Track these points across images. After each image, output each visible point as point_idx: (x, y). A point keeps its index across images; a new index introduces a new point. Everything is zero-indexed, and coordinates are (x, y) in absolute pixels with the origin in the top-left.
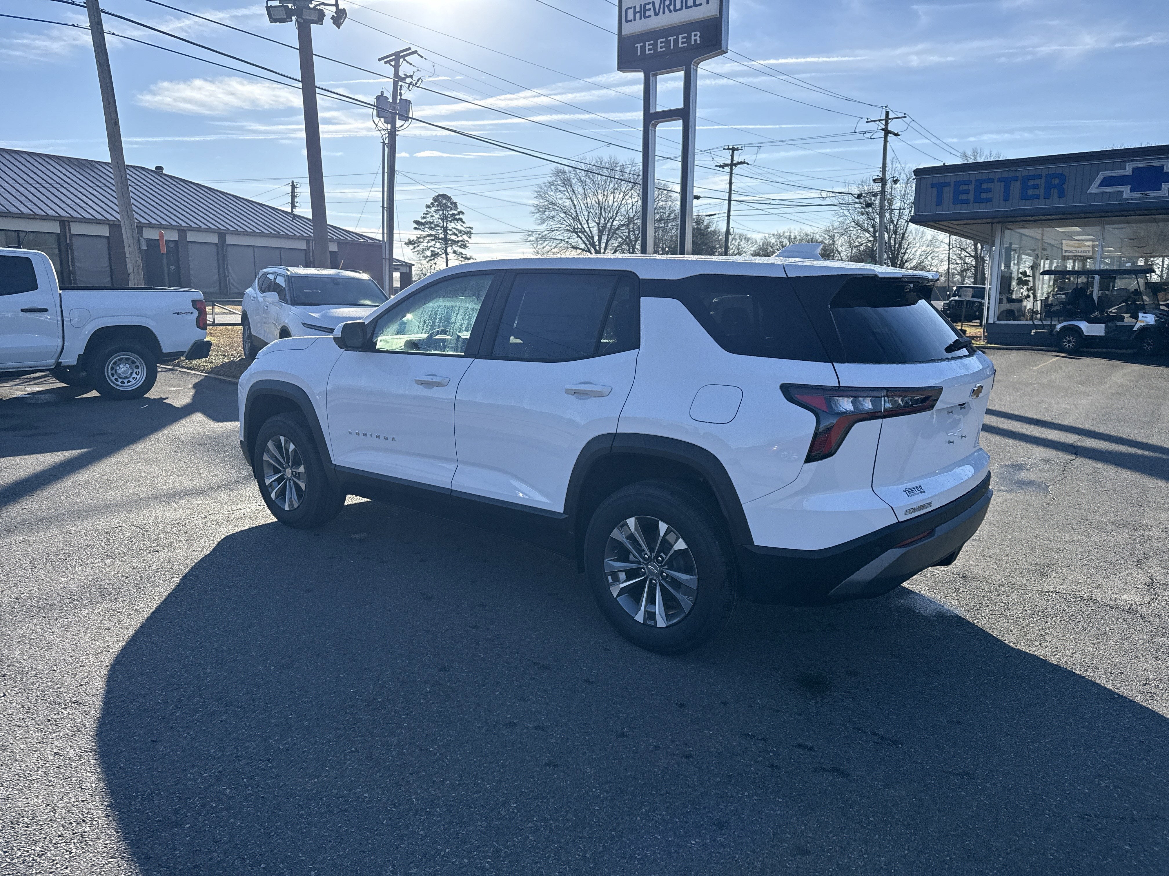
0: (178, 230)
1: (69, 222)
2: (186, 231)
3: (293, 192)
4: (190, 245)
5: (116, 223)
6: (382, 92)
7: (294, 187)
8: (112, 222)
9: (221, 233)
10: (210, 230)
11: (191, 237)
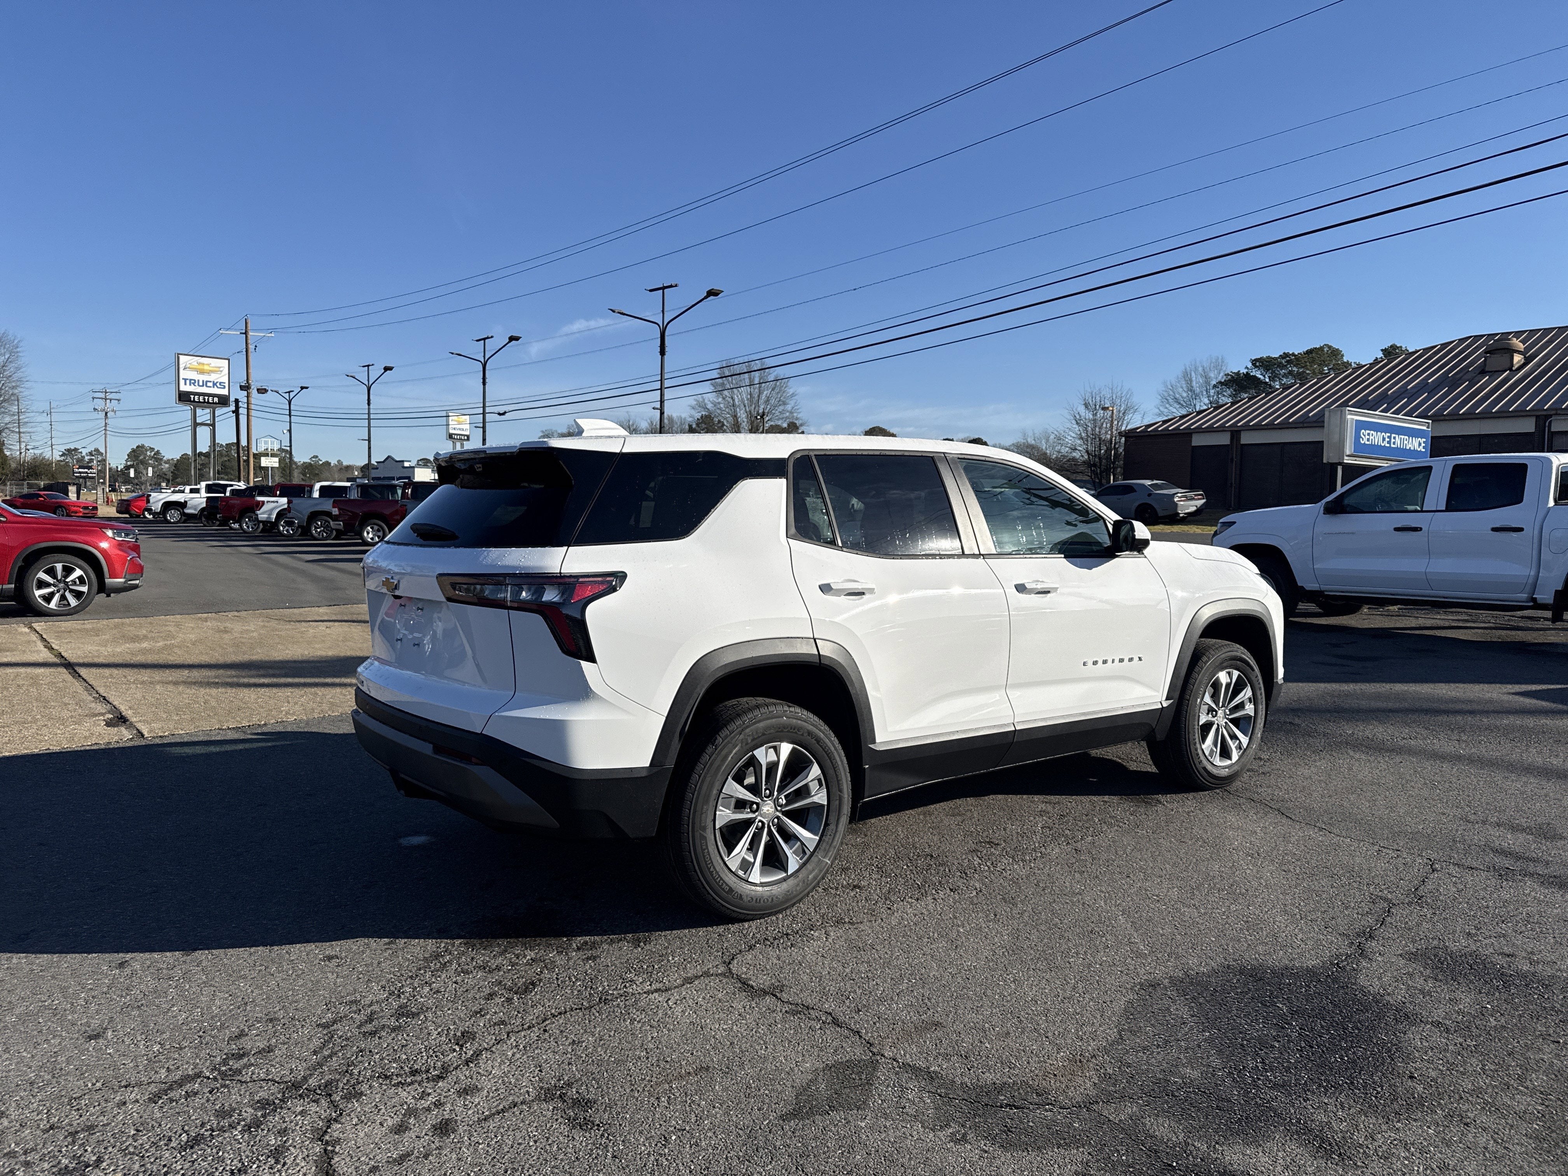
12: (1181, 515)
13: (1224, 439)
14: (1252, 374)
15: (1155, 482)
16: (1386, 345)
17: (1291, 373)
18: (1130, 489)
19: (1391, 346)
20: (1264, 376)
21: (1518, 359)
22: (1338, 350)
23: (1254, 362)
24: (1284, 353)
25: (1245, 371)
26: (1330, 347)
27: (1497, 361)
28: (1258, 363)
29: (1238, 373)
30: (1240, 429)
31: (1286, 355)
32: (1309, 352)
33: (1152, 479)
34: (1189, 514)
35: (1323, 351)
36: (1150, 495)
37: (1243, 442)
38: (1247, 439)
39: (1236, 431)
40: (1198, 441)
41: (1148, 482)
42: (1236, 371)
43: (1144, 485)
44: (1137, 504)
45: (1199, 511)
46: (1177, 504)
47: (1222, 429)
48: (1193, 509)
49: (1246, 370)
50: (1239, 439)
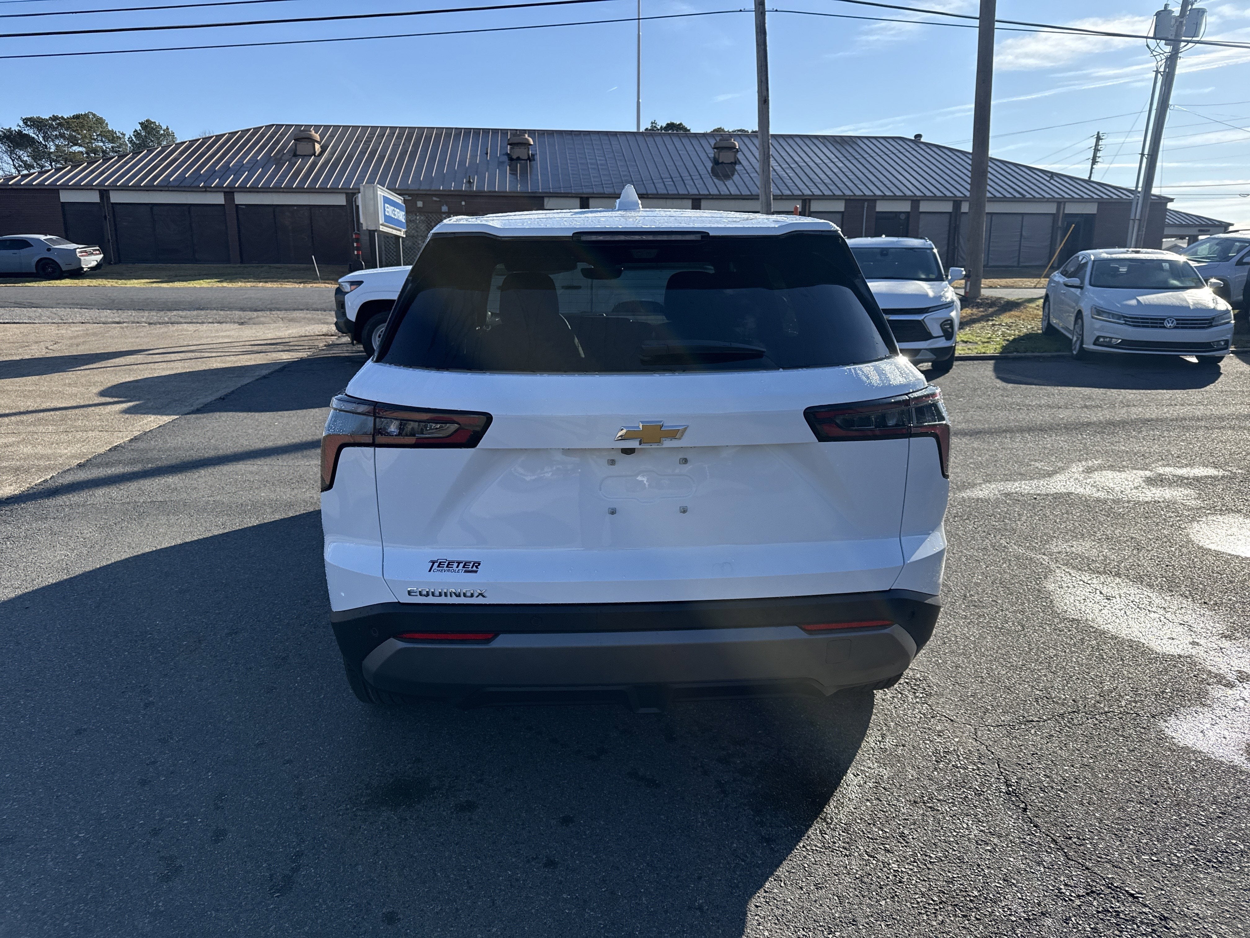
0: (912, 200)
1: (810, 200)
2: (919, 201)
3: (1097, 144)
4: (922, 216)
5: (852, 198)
6: (1166, 6)
7: (1099, 138)
8: (848, 198)
9: (957, 201)
10: (946, 198)
11: (924, 207)
12: (85, 270)
13: (94, 197)
14: (24, 132)
15: (49, 237)
16: (143, 120)
17: (62, 136)
18: (25, 244)
19: (147, 121)
20: (37, 136)
21: (317, 147)
22: (101, 118)
23: (25, 121)
24: (53, 116)
25: (17, 129)
26: (94, 115)
27: (303, 148)
28: (29, 122)
29: (9, 130)
30: (108, 188)
31: (55, 118)
32: (77, 117)
33: (46, 235)
34: (92, 269)
35: (88, 117)
36: (49, 250)
37: (113, 200)
38: (116, 198)
39: (105, 190)
40: (66, 197)
41: (42, 237)
42: (8, 128)
43: (39, 240)
44: (36, 259)
45: (99, 266)
46: (80, 259)
47: (89, 187)
48: (94, 264)
49: (19, 128)
50: (108, 198)
